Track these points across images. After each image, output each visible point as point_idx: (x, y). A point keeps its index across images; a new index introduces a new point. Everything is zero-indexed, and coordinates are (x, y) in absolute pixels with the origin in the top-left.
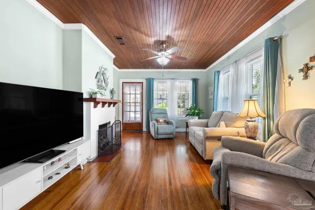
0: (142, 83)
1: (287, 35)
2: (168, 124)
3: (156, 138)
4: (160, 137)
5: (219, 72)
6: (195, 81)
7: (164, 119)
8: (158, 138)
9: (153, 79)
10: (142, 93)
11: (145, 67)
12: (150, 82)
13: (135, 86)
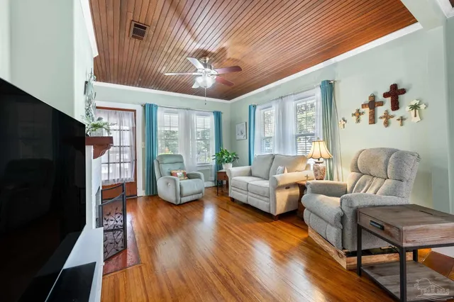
0: (135, 111)
1: (340, 81)
2: (189, 178)
3: (179, 203)
4: (185, 200)
5: (255, 107)
6: (218, 115)
7: (182, 171)
8: (182, 202)
9: (156, 106)
10: (134, 130)
11: (144, 84)
12: (149, 110)
13: (121, 117)
